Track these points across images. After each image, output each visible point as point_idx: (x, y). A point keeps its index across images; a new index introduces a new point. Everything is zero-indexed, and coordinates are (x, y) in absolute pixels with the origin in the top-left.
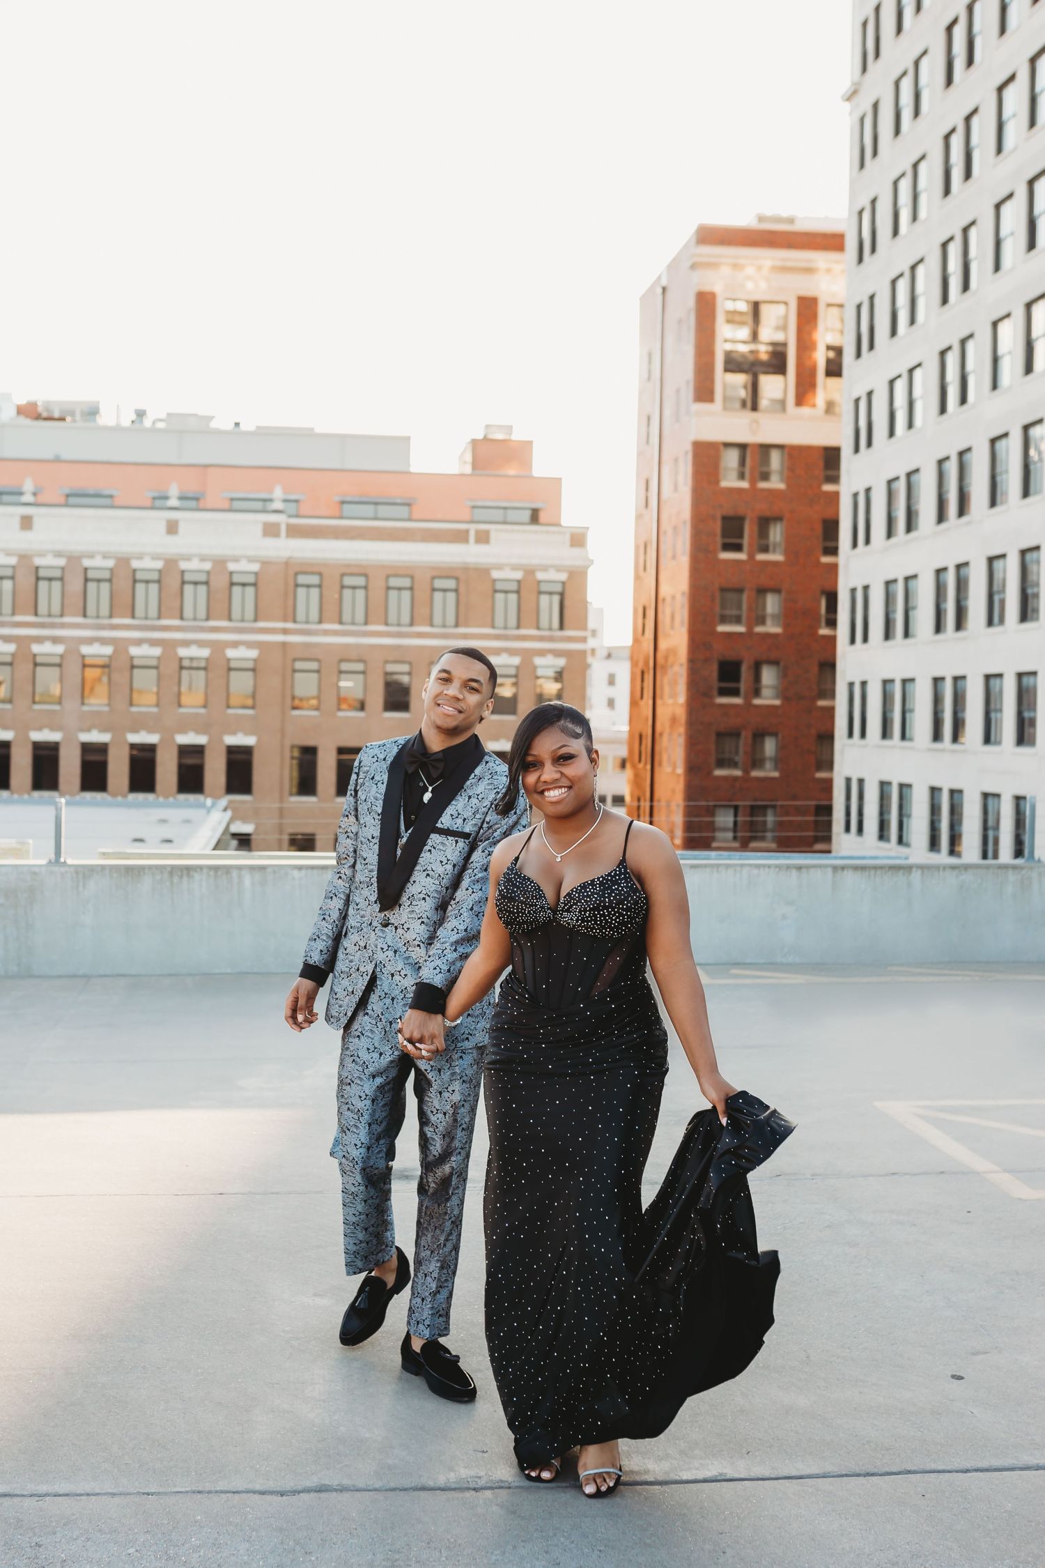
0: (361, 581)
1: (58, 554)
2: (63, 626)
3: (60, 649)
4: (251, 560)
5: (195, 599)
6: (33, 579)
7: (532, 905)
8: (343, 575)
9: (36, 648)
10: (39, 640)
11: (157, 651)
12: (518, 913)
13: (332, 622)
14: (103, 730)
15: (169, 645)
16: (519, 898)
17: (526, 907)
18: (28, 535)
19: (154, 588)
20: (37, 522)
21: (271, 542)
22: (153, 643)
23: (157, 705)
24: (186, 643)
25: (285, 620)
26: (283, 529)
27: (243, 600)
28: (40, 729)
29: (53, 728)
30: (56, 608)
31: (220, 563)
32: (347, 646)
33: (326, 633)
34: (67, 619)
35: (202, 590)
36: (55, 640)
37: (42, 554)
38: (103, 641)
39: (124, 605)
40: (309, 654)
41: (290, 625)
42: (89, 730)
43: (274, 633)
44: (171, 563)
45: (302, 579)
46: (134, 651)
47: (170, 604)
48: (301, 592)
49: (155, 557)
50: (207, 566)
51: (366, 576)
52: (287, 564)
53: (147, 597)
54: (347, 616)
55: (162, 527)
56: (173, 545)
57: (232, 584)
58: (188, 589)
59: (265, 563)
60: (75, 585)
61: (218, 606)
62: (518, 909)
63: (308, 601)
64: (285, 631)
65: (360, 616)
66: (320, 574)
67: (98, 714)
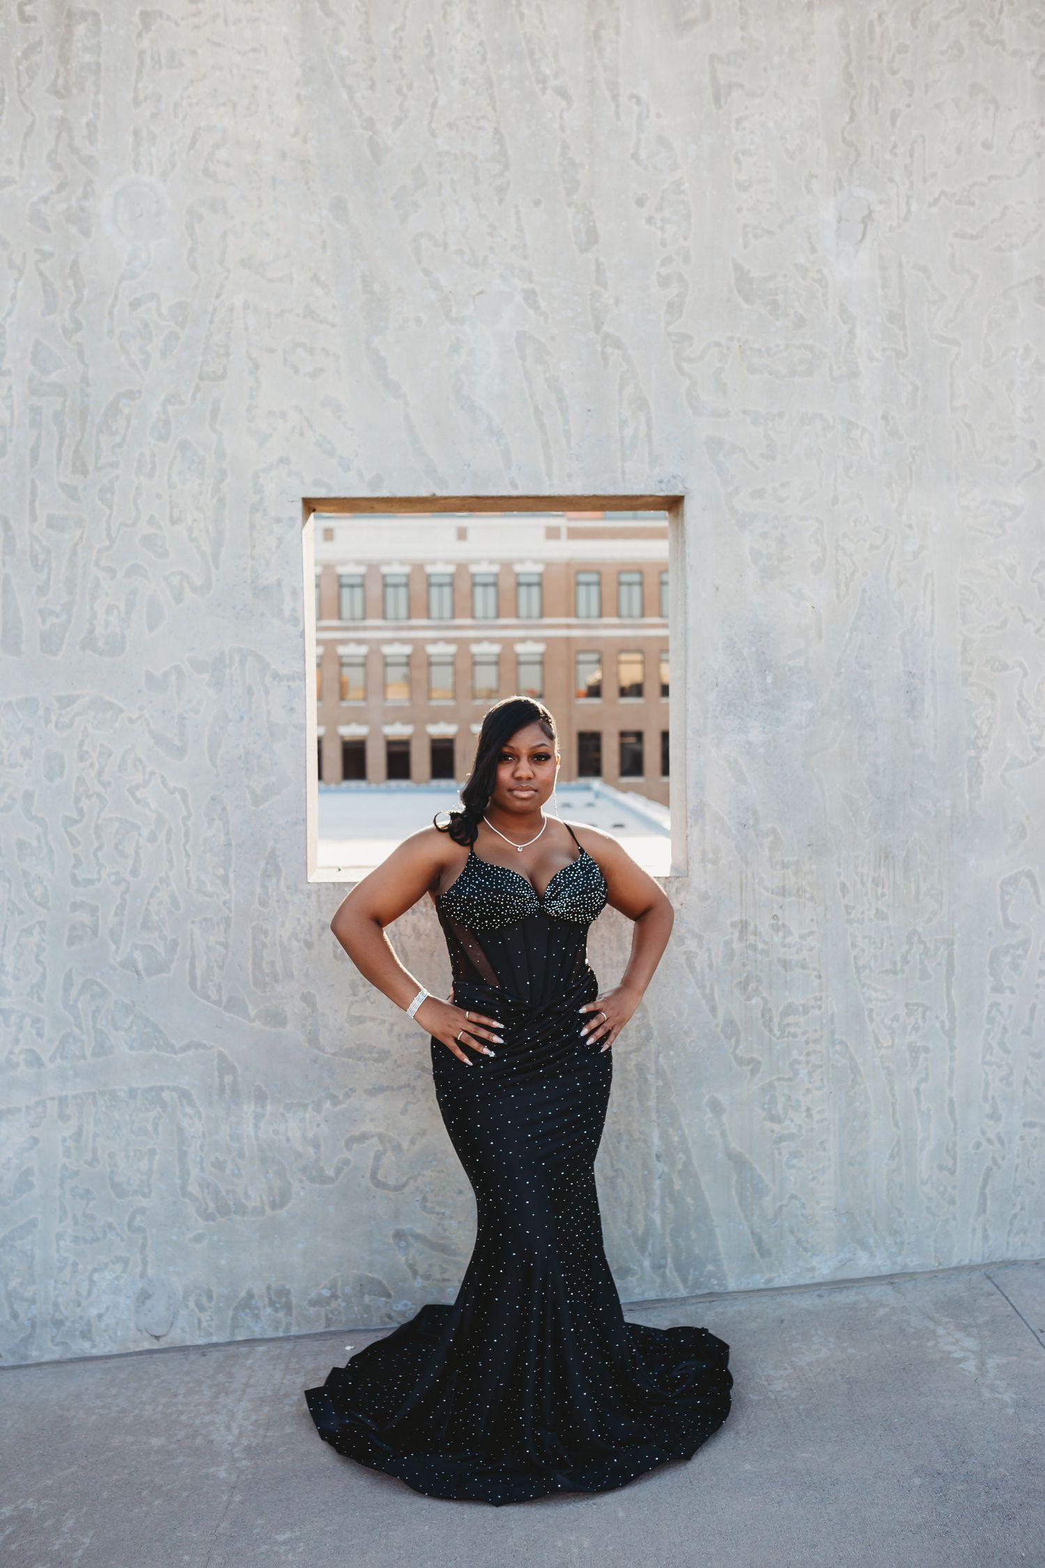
0: (636, 578)
1: (359, 562)
2: (365, 628)
3: (363, 650)
4: (536, 561)
5: (484, 600)
6: (336, 587)
7: (520, 897)
8: (620, 573)
9: (342, 650)
10: (344, 642)
11: (452, 649)
12: (505, 905)
13: (610, 615)
14: (406, 722)
15: (463, 643)
16: (506, 889)
17: (515, 899)
18: (330, 546)
19: (447, 590)
20: (338, 534)
21: (553, 544)
22: (449, 641)
23: (454, 698)
24: (478, 641)
25: (568, 615)
26: (564, 533)
27: (529, 600)
28: (348, 723)
29: (360, 722)
30: (358, 611)
31: (507, 565)
32: (625, 638)
33: (607, 626)
34: (369, 622)
35: (491, 590)
36: (359, 642)
37: (344, 563)
38: (403, 641)
39: (419, 607)
40: (590, 646)
41: (572, 621)
42: (392, 723)
43: (558, 628)
44: (462, 567)
45: (583, 578)
46: (431, 649)
47: (463, 607)
48: (582, 590)
49: (447, 562)
50: (495, 569)
51: (641, 573)
52: (568, 564)
53: (441, 600)
54: (624, 610)
55: (452, 534)
56: (462, 551)
57: (519, 584)
58: (479, 591)
59: (549, 564)
60: (375, 590)
61: (506, 606)
62: (506, 900)
63: (588, 599)
64: (569, 626)
65: (637, 610)
66: (599, 573)
67: (399, 709)
